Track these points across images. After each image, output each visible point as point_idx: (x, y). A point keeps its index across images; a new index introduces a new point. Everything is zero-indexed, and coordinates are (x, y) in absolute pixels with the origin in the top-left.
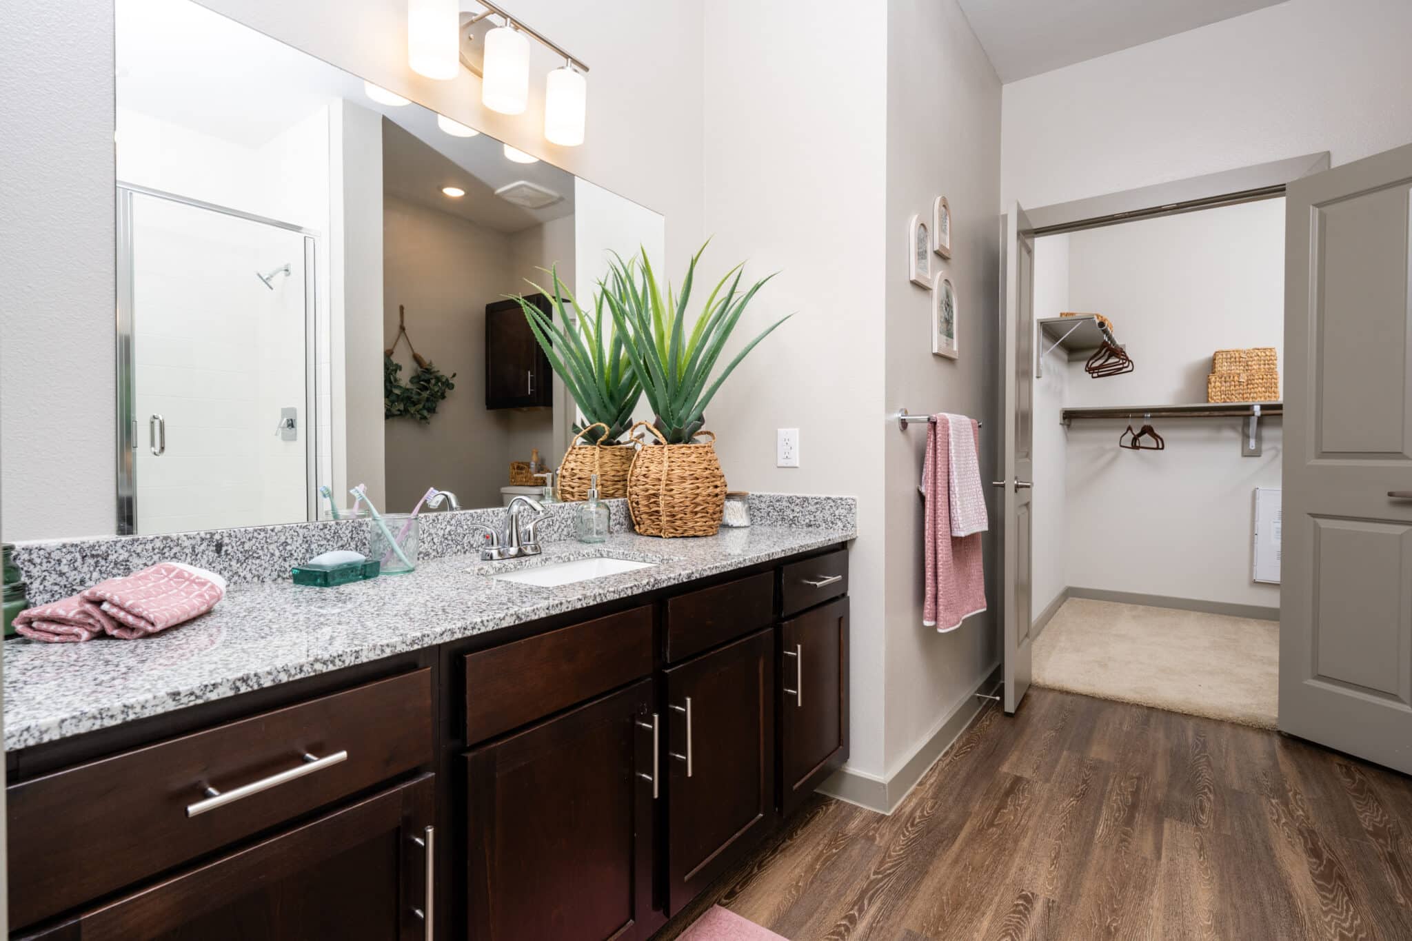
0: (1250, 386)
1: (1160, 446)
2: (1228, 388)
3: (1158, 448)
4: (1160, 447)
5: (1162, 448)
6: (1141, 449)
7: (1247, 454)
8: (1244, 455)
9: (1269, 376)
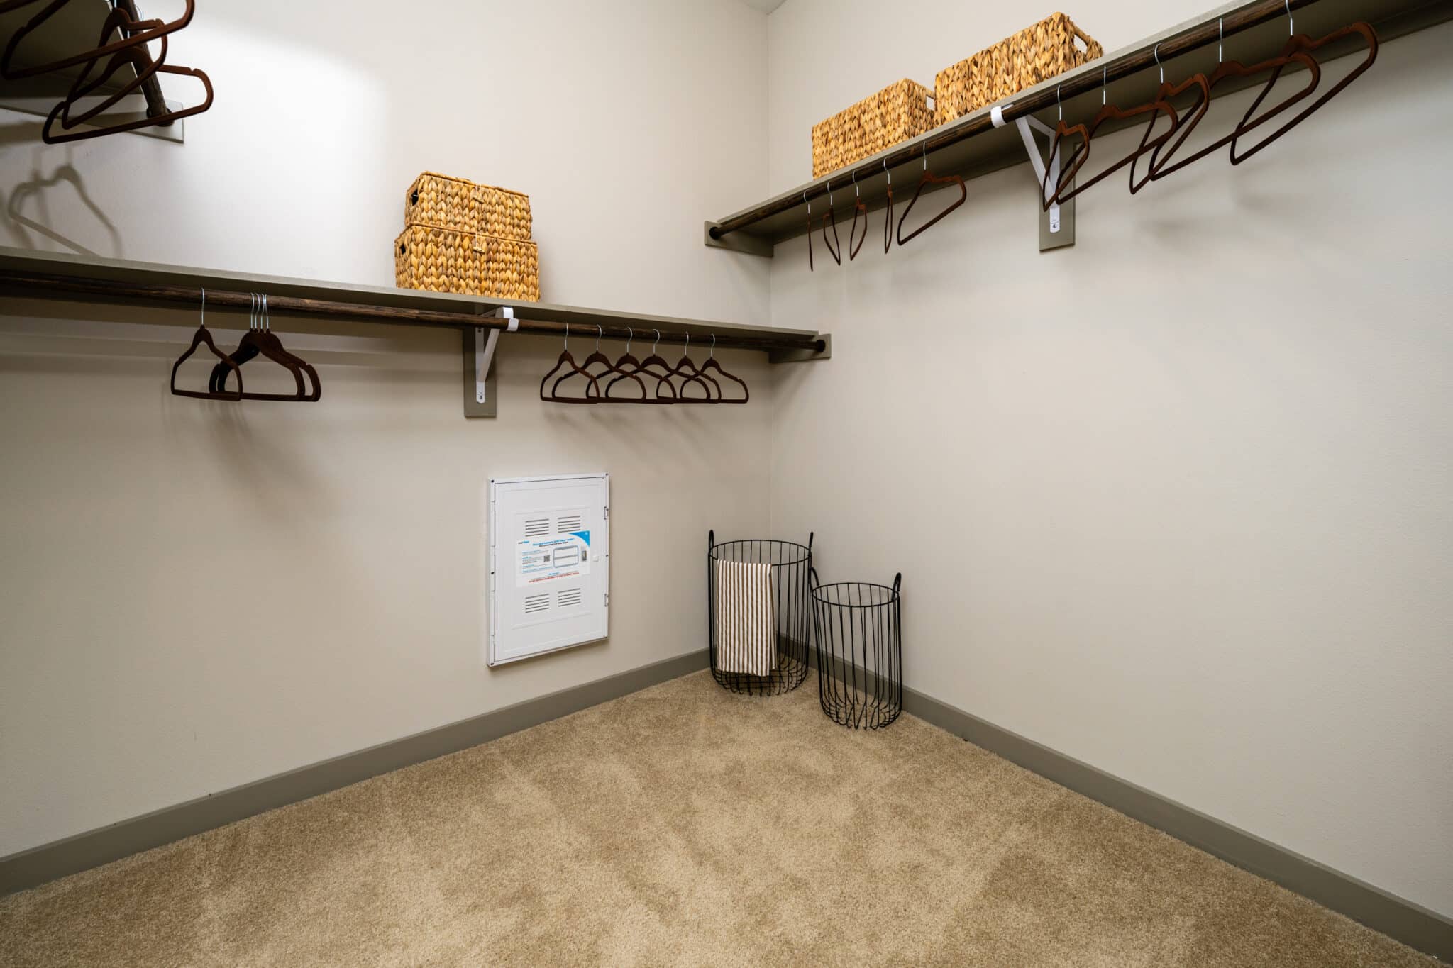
0: (493, 265)
1: (309, 391)
2: (452, 261)
3: (301, 397)
4: (308, 393)
5: (316, 397)
6: (244, 401)
7: (475, 413)
8: (469, 416)
9: (523, 250)
